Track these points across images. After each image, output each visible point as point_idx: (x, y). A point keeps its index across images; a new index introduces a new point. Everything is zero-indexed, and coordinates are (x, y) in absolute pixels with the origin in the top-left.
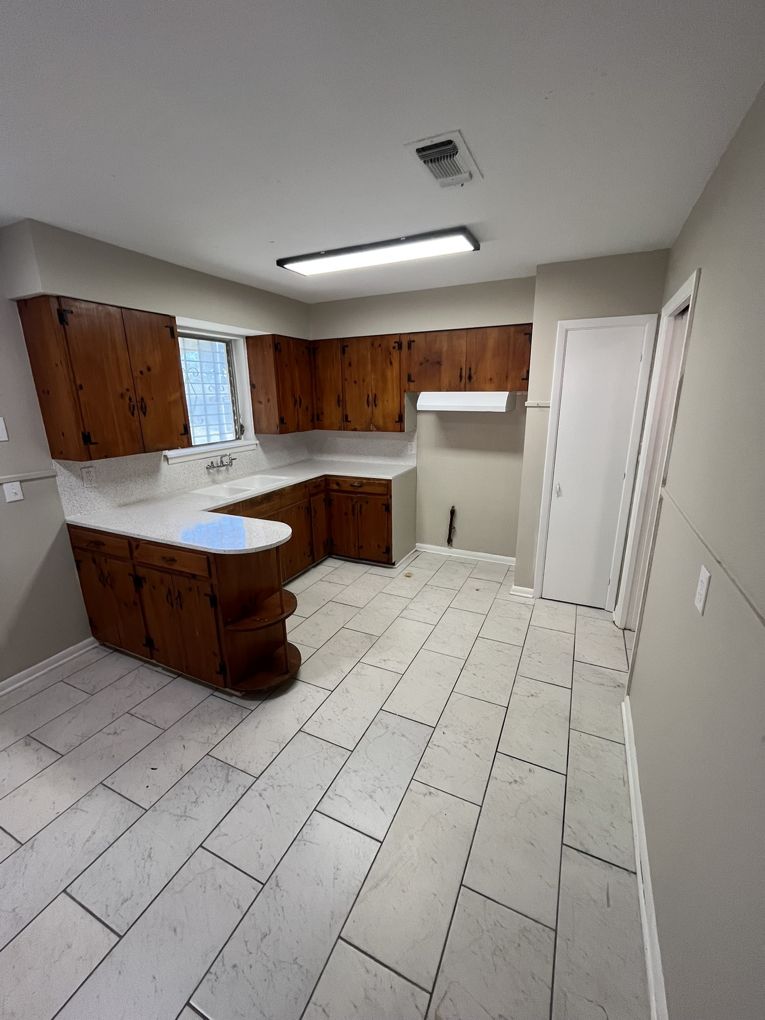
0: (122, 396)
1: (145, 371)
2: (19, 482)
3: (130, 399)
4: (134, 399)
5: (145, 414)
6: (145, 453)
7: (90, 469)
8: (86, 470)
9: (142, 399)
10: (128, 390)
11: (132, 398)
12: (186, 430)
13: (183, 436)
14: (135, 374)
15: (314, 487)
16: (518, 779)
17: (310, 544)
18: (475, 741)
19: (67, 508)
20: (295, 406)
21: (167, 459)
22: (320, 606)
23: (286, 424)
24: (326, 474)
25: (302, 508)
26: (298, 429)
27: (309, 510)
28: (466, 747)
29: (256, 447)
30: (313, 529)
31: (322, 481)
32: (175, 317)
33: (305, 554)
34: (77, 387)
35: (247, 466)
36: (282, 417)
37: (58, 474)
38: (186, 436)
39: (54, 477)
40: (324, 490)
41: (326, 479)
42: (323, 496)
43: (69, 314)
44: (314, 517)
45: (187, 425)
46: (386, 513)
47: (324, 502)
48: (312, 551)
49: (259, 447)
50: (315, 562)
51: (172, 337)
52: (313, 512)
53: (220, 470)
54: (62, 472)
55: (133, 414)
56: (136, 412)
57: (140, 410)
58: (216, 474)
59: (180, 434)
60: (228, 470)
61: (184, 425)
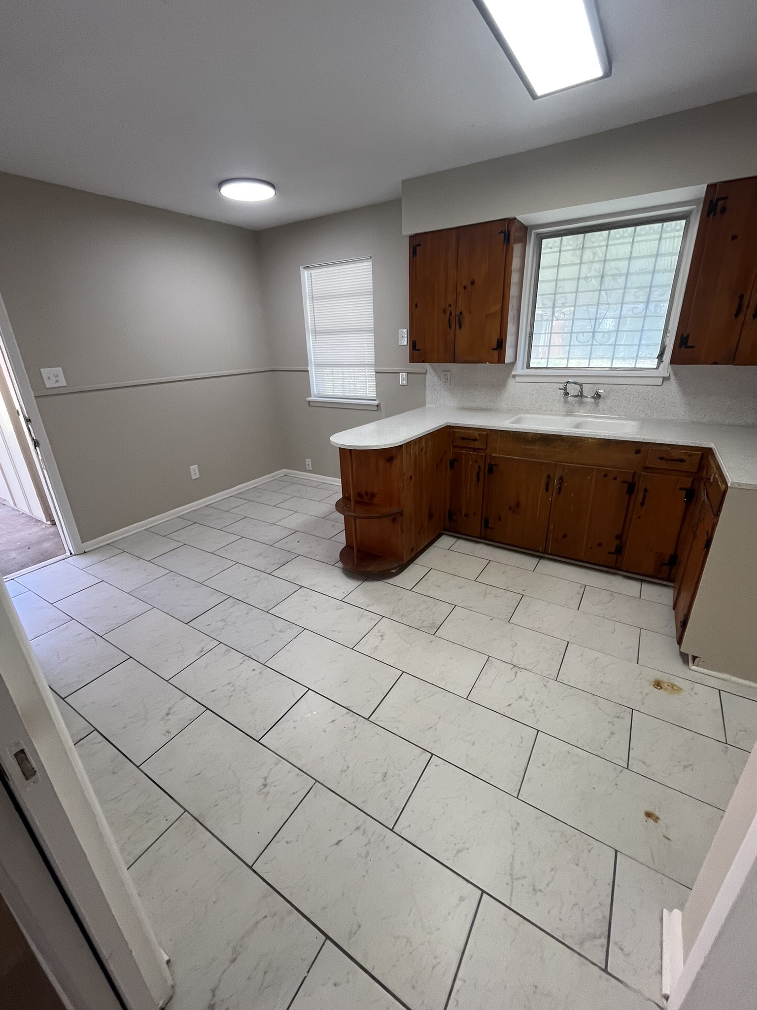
0: (445, 311)
1: (469, 286)
2: (407, 374)
3: (451, 314)
5: (460, 327)
6: (454, 363)
7: (447, 373)
8: (445, 373)
9: (461, 313)
10: (450, 305)
11: (452, 313)
12: (501, 345)
13: (494, 351)
14: (459, 289)
15: (661, 458)
16: (169, 717)
17: (619, 537)
18: (230, 694)
19: (429, 396)
20: (737, 315)
21: (514, 376)
22: (507, 588)
23: (692, 347)
24: (711, 448)
25: (615, 479)
26: (732, 359)
27: (631, 488)
28: (229, 684)
29: (665, 383)
30: (631, 520)
31: (690, 455)
32: (515, 218)
33: (600, 545)
34: (414, 306)
35: (636, 406)
36: (685, 335)
37: (428, 372)
38: (498, 351)
39: (425, 374)
40: (693, 472)
41: (706, 454)
42: (687, 482)
43: (418, 248)
44: (642, 504)
45: (502, 339)
46: (704, 552)
47: (684, 492)
48: (619, 550)
49: (673, 385)
50: (621, 570)
51: (504, 243)
52: (641, 496)
53: (584, 401)
54: (430, 371)
55: (450, 327)
56: (453, 326)
57: (457, 323)
58: (576, 405)
59: (493, 349)
60: (597, 404)
61: (498, 340)
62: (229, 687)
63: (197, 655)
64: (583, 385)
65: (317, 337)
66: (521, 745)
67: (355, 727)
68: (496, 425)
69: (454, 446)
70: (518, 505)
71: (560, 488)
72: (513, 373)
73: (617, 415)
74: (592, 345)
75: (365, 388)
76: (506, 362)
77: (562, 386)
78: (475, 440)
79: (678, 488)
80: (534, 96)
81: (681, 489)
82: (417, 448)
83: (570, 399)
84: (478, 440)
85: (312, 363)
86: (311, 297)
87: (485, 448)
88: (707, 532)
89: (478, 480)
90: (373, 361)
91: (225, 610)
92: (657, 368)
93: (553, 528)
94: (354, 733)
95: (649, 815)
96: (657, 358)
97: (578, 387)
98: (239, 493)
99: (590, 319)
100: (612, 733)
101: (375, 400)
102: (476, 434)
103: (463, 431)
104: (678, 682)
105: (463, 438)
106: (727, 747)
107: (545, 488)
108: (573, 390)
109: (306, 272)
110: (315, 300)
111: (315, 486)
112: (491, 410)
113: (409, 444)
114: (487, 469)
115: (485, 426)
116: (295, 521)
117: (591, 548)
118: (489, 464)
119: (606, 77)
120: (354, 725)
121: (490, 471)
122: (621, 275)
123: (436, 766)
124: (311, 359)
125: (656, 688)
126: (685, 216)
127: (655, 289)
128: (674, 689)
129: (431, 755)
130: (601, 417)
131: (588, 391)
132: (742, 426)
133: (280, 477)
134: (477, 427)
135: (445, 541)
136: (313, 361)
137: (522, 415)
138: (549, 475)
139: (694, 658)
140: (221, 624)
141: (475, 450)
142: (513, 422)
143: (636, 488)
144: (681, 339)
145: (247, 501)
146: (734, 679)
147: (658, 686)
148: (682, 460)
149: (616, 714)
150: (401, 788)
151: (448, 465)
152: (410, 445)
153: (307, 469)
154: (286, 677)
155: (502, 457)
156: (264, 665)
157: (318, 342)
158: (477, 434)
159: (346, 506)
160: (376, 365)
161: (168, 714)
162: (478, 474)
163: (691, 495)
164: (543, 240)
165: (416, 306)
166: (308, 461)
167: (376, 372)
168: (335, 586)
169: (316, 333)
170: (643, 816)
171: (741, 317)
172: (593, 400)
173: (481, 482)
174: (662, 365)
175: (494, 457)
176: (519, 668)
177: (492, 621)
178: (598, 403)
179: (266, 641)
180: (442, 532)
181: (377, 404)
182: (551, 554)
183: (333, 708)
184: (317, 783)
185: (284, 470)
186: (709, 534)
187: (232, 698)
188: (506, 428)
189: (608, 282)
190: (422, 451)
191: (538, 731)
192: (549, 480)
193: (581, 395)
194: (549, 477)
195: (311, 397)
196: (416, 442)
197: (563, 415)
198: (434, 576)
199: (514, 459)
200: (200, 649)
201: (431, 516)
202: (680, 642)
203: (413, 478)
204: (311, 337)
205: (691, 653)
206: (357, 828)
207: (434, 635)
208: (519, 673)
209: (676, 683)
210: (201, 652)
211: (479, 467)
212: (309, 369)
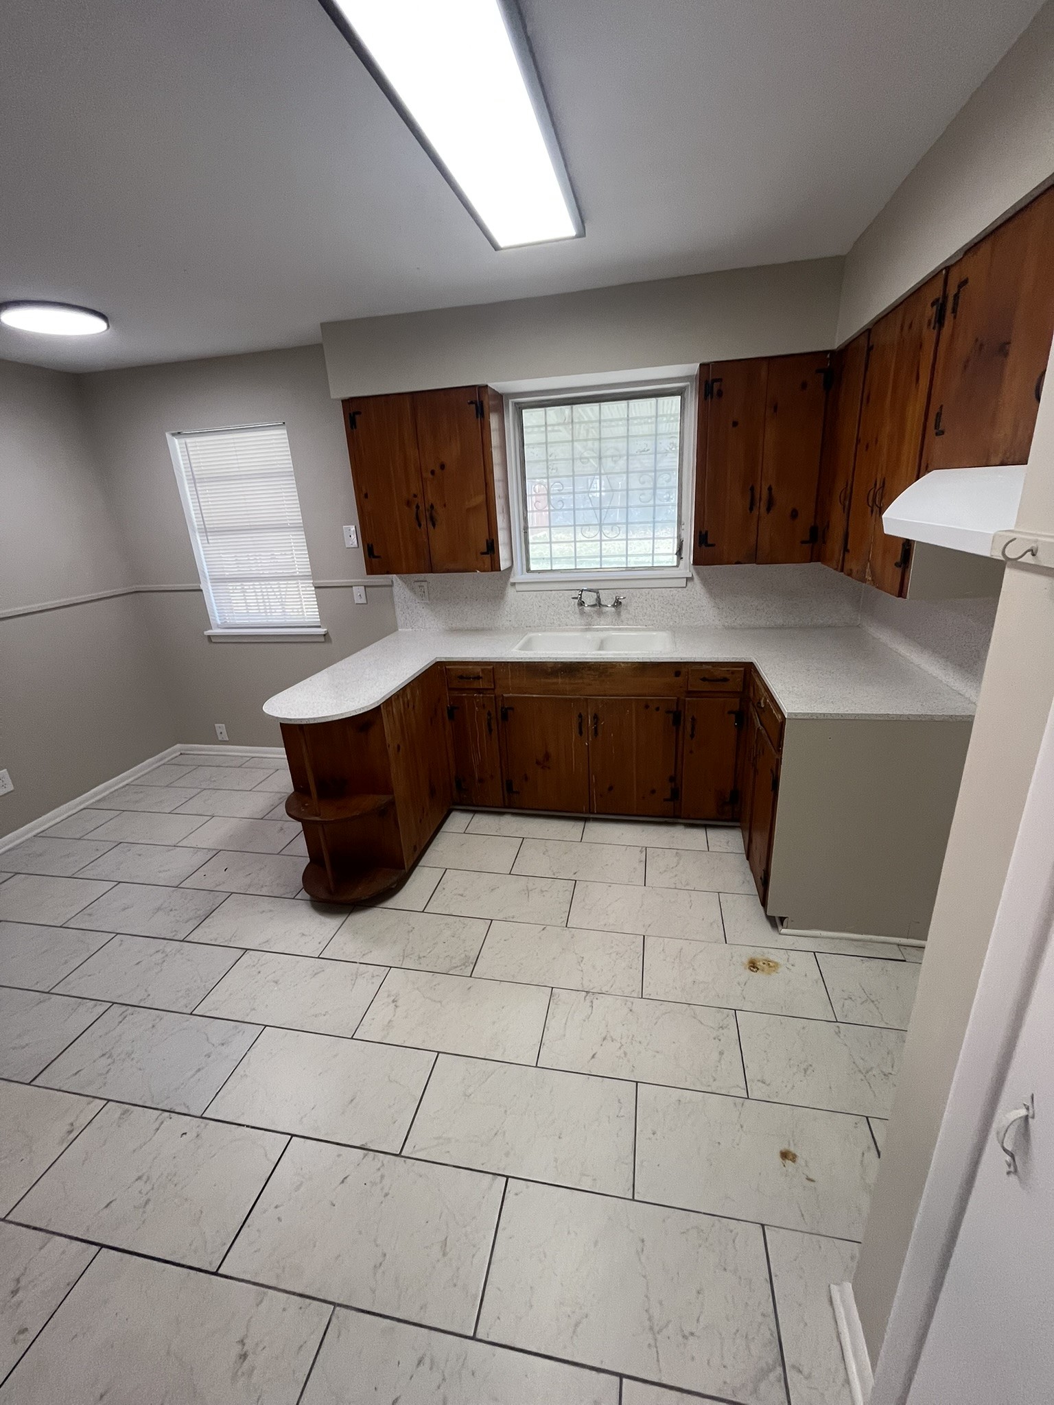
0: (408, 503)
1: (438, 470)
2: (364, 587)
3: (418, 507)
4: (422, 508)
5: (434, 525)
6: (432, 572)
7: (423, 584)
8: (419, 584)
9: (432, 506)
10: (415, 496)
11: (420, 505)
12: (492, 548)
13: (484, 556)
14: (425, 475)
15: (704, 679)
16: (20, 1294)
17: (672, 779)
18: (145, 1198)
19: (400, 619)
20: (751, 509)
21: (513, 584)
22: (554, 874)
23: (713, 545)
24: (752, 663)
25: (658, 709)
26: (754, 557)
27: (677, 718)
28: (139, 1178)
29: (689, 584)
30: (682, 756)
31: (733, 673)
32: (487, 386)
33: (653, 792)
34: (362, 496)
35: (662, 613)
36: (704, 533)
37: (395, 584)
38: (489, 556)
39: (391, 586)
40: (738, 692)
41: (748, 671)
42: (734, 703)
43: (357, 417)
44: (692, 736)
45: (493, 540)
46: (772, 793)
47: (733, 716)
48: (675, 795)
49: (697, 584)
50: (679, 817)
51: (477, 417)
52: (689, 726)
53: (604, 611)
54: (398, 585)
55: (420, 525)
56: (423, 523)
57: (428, 520)
58: (595, 616)
59: (483, 553)
60: (619, 614)
61: (487, 541)
62: (140, 1183)
63: (63, 1141)
64: (600, 591)
65: (209, 538)
66: (621, 1114)
67: (382, 1177)
68: (503, 655)
69: (450, 689)
70: (547, 756)
71: (596, 729)
72: (512, 580)
73: (643, 625)
74: (601, 540)
75: (300, 610)
76: (502, 569)
77: (576, 594)
78: (479, 678)
79: (726, 712)
80: (496, 247)
81: (730, 712)
82: (401, 703)
83: (587, 609)
84: (481, 678)
85: (206, 578)
86: (191, 477)
87: (493, 687)
88: (772, 771)
89: (490, 730)
90: (308, 570)
91: (107, 1034)
92: (677, 566)
93: (596, 780)
94: (382, 1189)
95: (785, 1155)
96: (676, 554)
97: (594, 595)
98: (99, 801)
99: (594, 509)
100: (721, 1053)
101: (319, 627)
102: (478, 669)
103: (460, 667)
104: (775, 956)
105: (461, 677)
106: (838, 1027)
107: (578, 731)
108: (589, 599)
109: (176, 441)
110: (199, 483)
111: (239, 765)
112: (490, 629)
113: (389, 702)
114: (499, 713)
115: (489, 658)
116: (213, 834)
117: (644, 798)
118: (502, 708)
119: (580, 237)
120: (380, 1174)
121: (505, 716)
122: (621, 456)
123: (516, 1194)
124: (204, 572)
125: (752, 971)
126: (679, 392)
127: (660, 473)
128: (771, 966)
129: (505, 1179)
130: (626, 629)
131: (608, 600)
132: (773, 628)
133: (173, 759)
134: (478, 660)
135: (458, 821)
136: (207, 574)
137: (531, 635)
138: (580, 714)
139: (782, 919)
140: (105, 1061)
141: (479, 691)
142: (523, 648)
143: (682, 718)
144: (700, 536)
145: (118, 812)
146: (825, 933)
147: (754, 968)
148: (725, 680)
149: (719, 1024)
150: (474, 1256)
151: (446, 714)
152: (391, 702)
153: (220, 739)
154: (248, 1126)
155: (516, 697)
156: (201, 1117)
157: (211, 545)
158: (480, 670)
159: (303, 805)
160: (314, 575)
161: (14, 1292)
162: (489, 725)
163: (742, 717)
164: (523, 411)
165: (366, 496)
166: (221, 728)
167: (315, 587)
168: (303, 935)
169: (206, 532)
170: (778, 1159)
171: (755, 512)
172: (613, 609)
173: (495, 733)
174: (682, 562)
175: (507, 698)
176: (594, 993)
177: (544, 931)
178: (620, 612)
179: (199, 1070)
180: (451, 807)
181: (324, 633)
182: (598, 813)
183: (339, 1156)
184: (338, 1308)
185: (178, 746)
186: (774, 771)
187: (150, 1206)
188: (517, 659)
189: (608, 464)
190: (408, 706)
191: (637, 1082)
192: (581, 720)
193: (598, 603)
194: (580, 716)
195: (211, 629)
196: (398, 696)
197: (582, 630)
198: (454, 880)
199: (533, 697)
200: (68, 1128)
201: (432, 792)
202: (764, 903)
203: (401, 747)
204: (198, 538)
205: (777, 914)
206: (420, 1362)
207: (471, 976)
208: (595, 1001)
209: (771, 958)
210: (70, 1132)
211: (489, 714)
212: (202, 587)
